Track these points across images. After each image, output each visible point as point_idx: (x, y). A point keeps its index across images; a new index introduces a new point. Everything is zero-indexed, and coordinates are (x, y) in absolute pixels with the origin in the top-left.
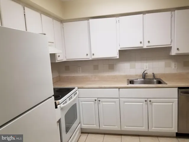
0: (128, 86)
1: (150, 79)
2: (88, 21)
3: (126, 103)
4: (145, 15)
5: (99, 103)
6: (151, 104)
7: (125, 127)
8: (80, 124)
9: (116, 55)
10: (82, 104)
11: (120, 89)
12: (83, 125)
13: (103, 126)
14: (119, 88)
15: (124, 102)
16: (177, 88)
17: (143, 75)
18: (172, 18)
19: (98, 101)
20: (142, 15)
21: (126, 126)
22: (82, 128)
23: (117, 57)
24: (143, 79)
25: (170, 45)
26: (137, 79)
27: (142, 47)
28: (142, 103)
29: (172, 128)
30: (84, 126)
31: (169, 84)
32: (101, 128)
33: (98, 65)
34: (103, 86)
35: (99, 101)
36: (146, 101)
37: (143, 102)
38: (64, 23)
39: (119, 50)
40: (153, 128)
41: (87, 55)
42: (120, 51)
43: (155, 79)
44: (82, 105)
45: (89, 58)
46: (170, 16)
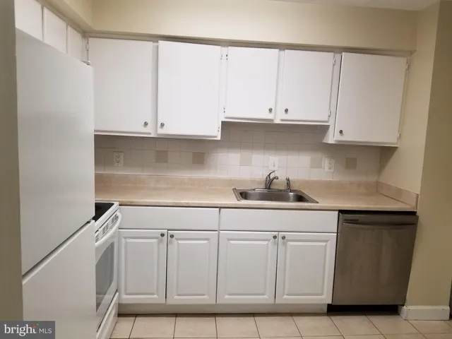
0: (239, 202)
1: (281, 191)
2: (156, 44)
3: (232, 242)
4: (282, 52)
5: (171, 242)
6: (285, 244)
7: (227, 296)
8: (117, 294)
9: (215, 132)
10: (126, 243)
11: (222, 209)
12: (124, 296)
13: (176, 297)
14: (220, 208)
15: (229, 240)
16: (337, 212)
17: (266, 181)
18: (335, 66)
19: (167, 236)
20: (277, 50)
21: (229, 295)
22: (121, 302)
23: (216, 137)
24: (266, 191)
25: (327, 122)
26: (254, 190)
27: (272, 120)
28: (265, 243)
29: (322, 294)
30: (127, 299)
31: (322, 204)
32: (170, 302)
33: (167, 151)
34: (184, 202)
35: (172, 236)
36: (275, 237)
37: (268, 240)
38: (90, 39)
39: (222, 122)
40: (285, 297)
41: (146, 124)
42: (224, 123)
43: (291, 192)
44: (126, 247)
45: (150, 134)
46: (332, 62)
